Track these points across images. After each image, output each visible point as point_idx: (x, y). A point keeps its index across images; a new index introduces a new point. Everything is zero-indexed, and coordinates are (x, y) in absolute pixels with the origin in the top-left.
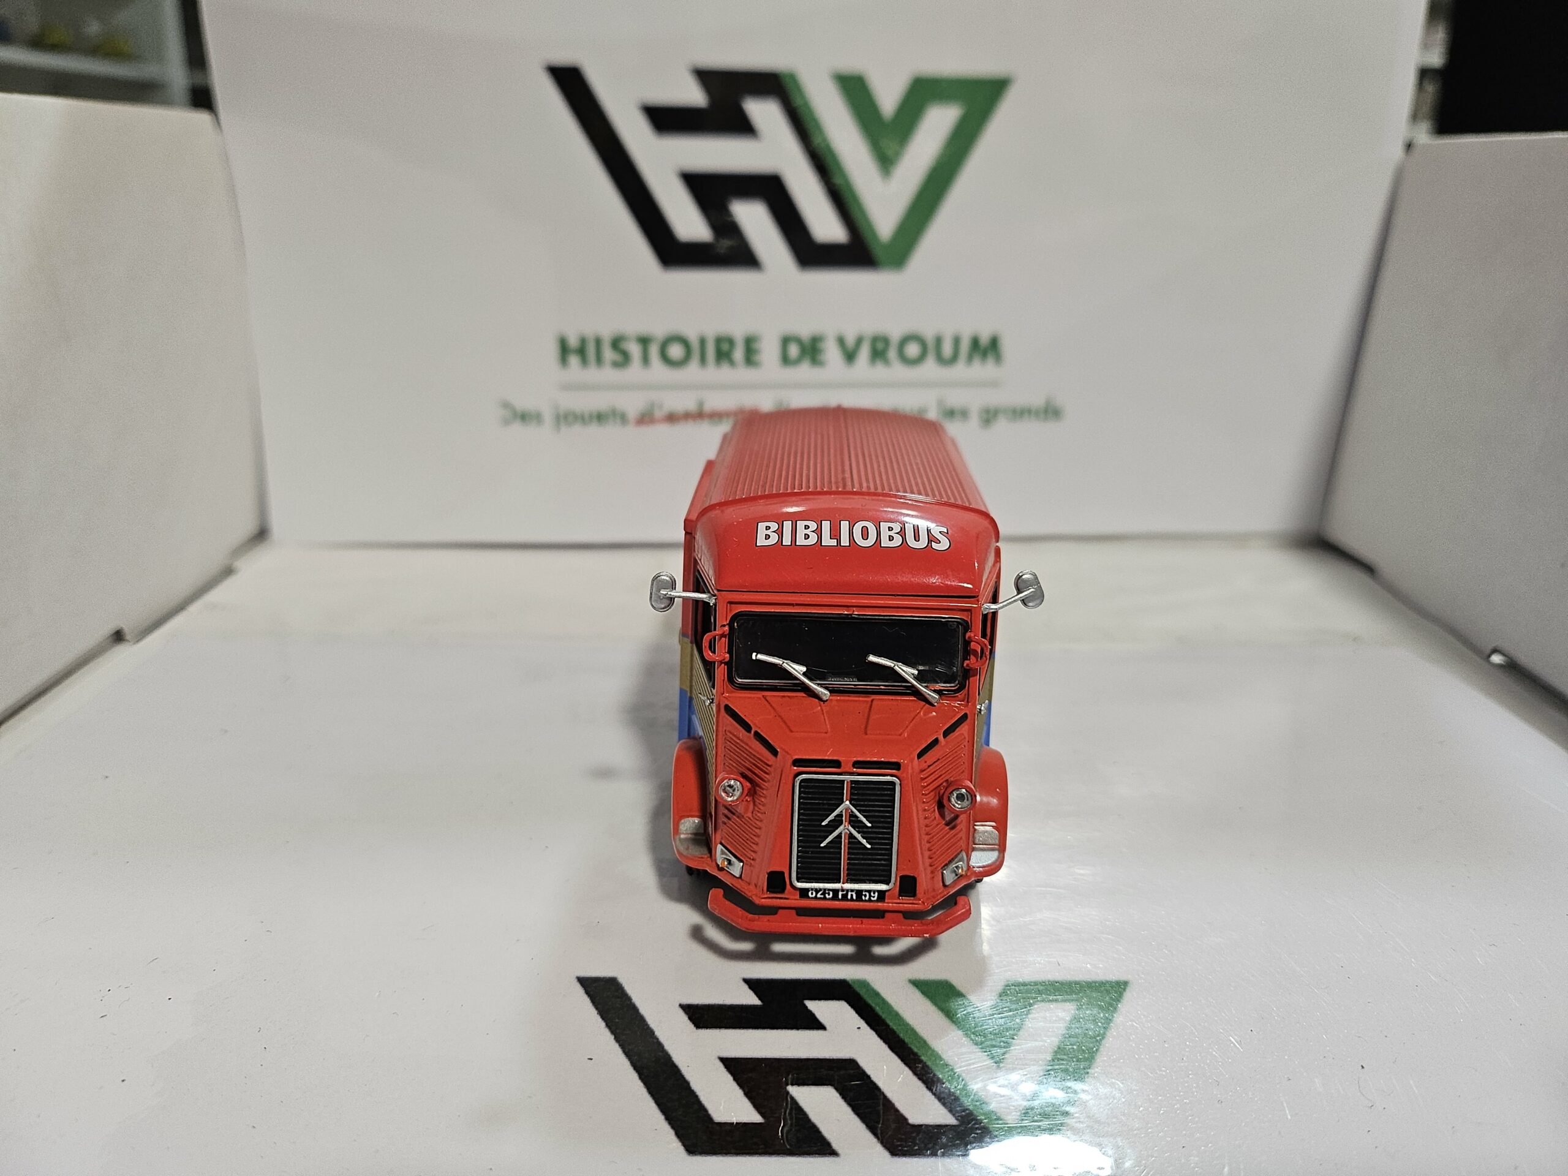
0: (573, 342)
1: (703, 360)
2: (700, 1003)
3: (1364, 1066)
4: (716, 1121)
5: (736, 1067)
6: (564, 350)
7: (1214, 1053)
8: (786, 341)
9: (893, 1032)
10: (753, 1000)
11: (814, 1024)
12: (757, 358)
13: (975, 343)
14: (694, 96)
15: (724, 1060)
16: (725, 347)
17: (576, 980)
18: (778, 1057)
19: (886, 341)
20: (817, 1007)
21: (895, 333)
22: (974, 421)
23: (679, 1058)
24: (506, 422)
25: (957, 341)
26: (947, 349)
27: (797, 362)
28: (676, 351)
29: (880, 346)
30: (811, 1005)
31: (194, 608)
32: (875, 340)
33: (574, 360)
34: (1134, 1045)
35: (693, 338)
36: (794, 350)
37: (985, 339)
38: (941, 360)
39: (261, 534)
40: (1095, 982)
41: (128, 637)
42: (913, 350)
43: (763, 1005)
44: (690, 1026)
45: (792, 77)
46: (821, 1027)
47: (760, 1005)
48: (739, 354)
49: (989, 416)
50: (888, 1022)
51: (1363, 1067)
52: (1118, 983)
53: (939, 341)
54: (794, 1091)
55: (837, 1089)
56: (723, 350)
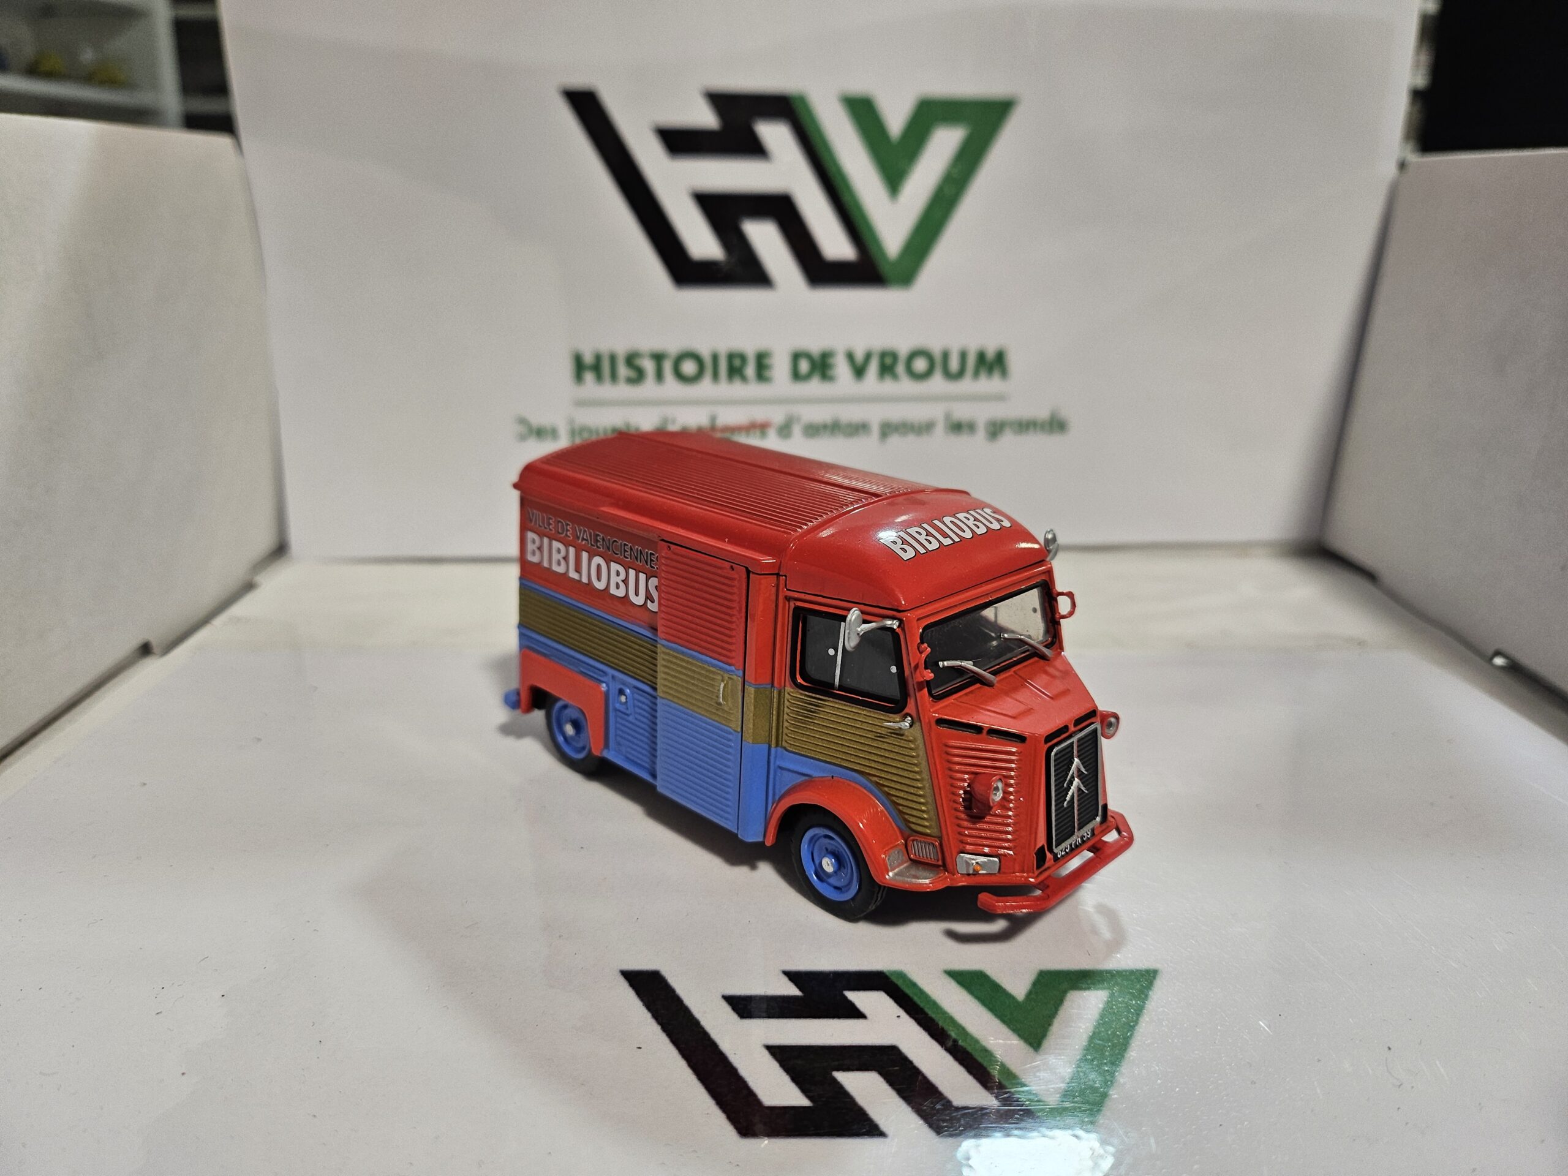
0: (588, 359)
1: (716, 376)
2: (743, 994)
3: (1391, 1047)
4: (766, 1106)
5: (783, 1055)
6: (580, 366)
7: (1245, 1037)
8: (796, 357)
9: (932, 1020)
10: (792, 990)
11: (854, 1013)
12: (767, 373)
13: (981, 357)
14: (706, 118)
15: (769, 1048)
16: (737, 362)
17: (620, 974)
18: (822, 1045)
19: (894, 356)
20: (856, 997)
21: (903, 349)
22: (981, 434)
23: (726, 1046)
24: (522, 438)
25: (963, 356)
26: (954, 364)
27: (807, 377)
28: (689, 367)
29: (888, 361)
30: (851, 995)
31: (219, 621)
32: (883, 355)
33: (589, 377)
34: (1166, 1030)
35: (706, 354)
36: (804, 366)
37: (990, 354)
38: (948, 375)
39: (280, 550)
40: (1126, 971)
41: (155, 650)
42: (920, 365)
43: (805, 996)
44: (734, 1016)
45: (802, 100)
46: (860, 1015)
47: (801, 996)
48: (750, 370)
49: (996, 430)
50: (927, 1010)
51: (1389, 1049)
52: (1148, 972)
53: (946, 356)
54: (841, 1076)
55: (881, 1074)
56: (735, 365)
